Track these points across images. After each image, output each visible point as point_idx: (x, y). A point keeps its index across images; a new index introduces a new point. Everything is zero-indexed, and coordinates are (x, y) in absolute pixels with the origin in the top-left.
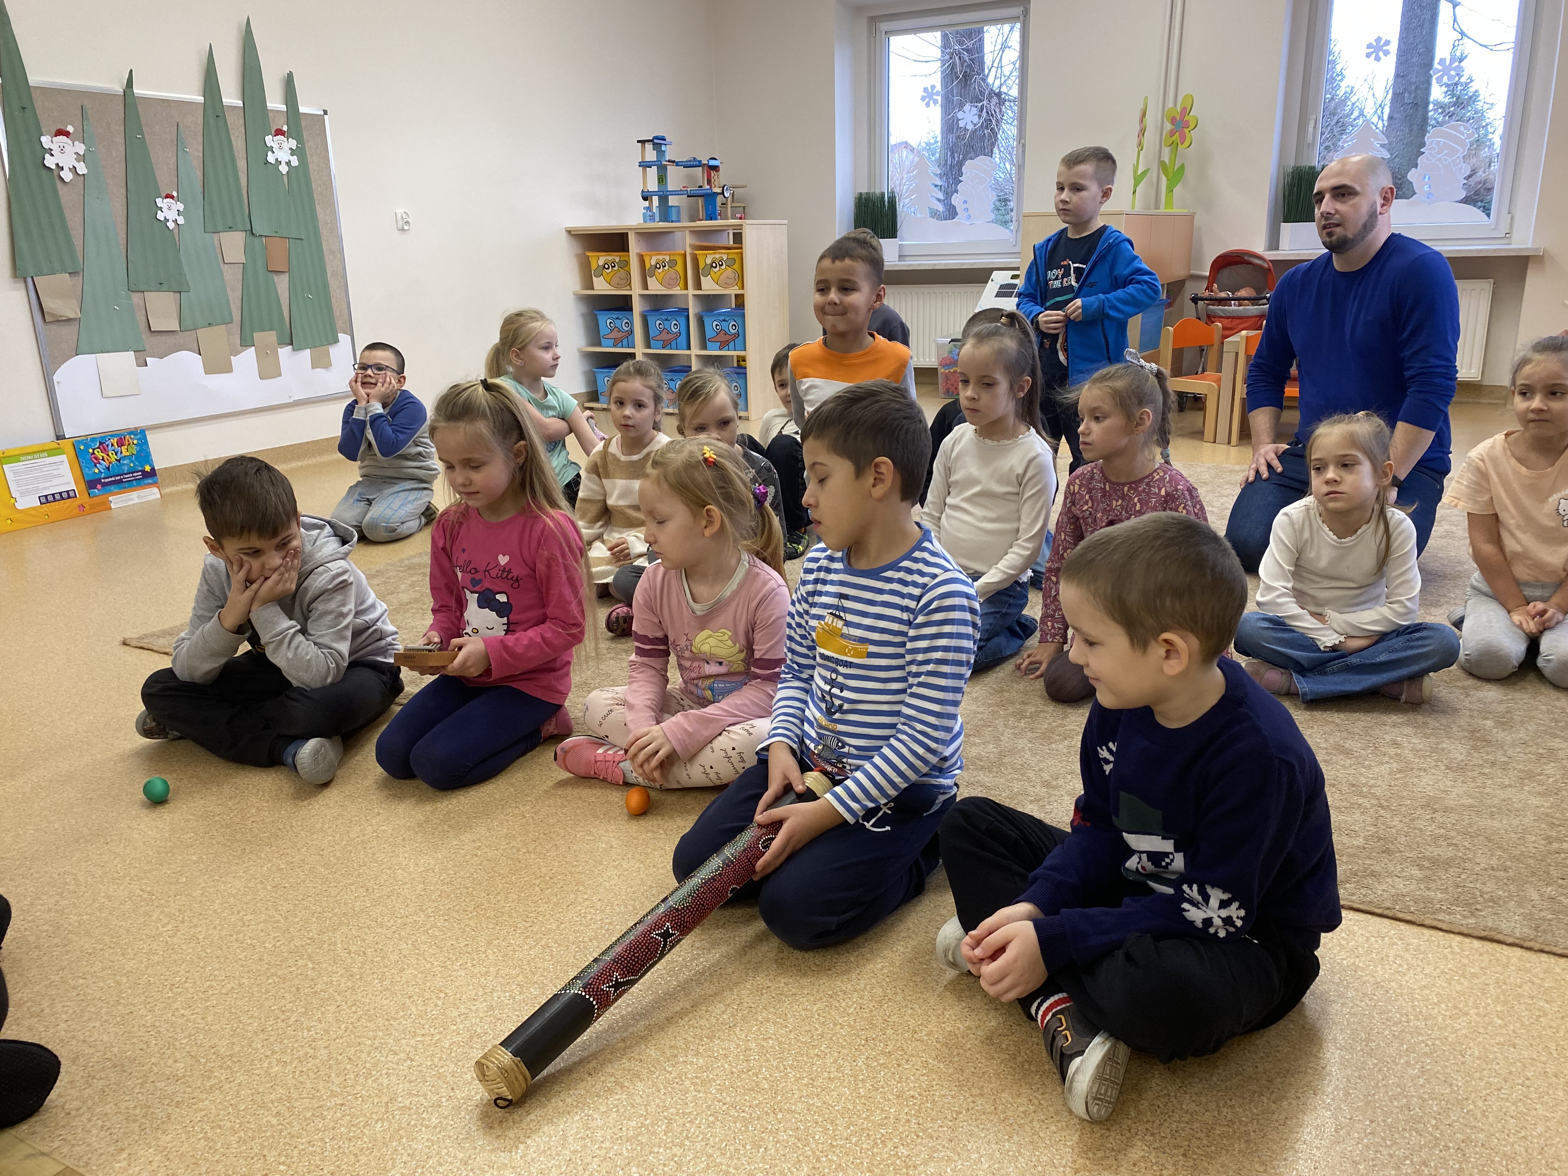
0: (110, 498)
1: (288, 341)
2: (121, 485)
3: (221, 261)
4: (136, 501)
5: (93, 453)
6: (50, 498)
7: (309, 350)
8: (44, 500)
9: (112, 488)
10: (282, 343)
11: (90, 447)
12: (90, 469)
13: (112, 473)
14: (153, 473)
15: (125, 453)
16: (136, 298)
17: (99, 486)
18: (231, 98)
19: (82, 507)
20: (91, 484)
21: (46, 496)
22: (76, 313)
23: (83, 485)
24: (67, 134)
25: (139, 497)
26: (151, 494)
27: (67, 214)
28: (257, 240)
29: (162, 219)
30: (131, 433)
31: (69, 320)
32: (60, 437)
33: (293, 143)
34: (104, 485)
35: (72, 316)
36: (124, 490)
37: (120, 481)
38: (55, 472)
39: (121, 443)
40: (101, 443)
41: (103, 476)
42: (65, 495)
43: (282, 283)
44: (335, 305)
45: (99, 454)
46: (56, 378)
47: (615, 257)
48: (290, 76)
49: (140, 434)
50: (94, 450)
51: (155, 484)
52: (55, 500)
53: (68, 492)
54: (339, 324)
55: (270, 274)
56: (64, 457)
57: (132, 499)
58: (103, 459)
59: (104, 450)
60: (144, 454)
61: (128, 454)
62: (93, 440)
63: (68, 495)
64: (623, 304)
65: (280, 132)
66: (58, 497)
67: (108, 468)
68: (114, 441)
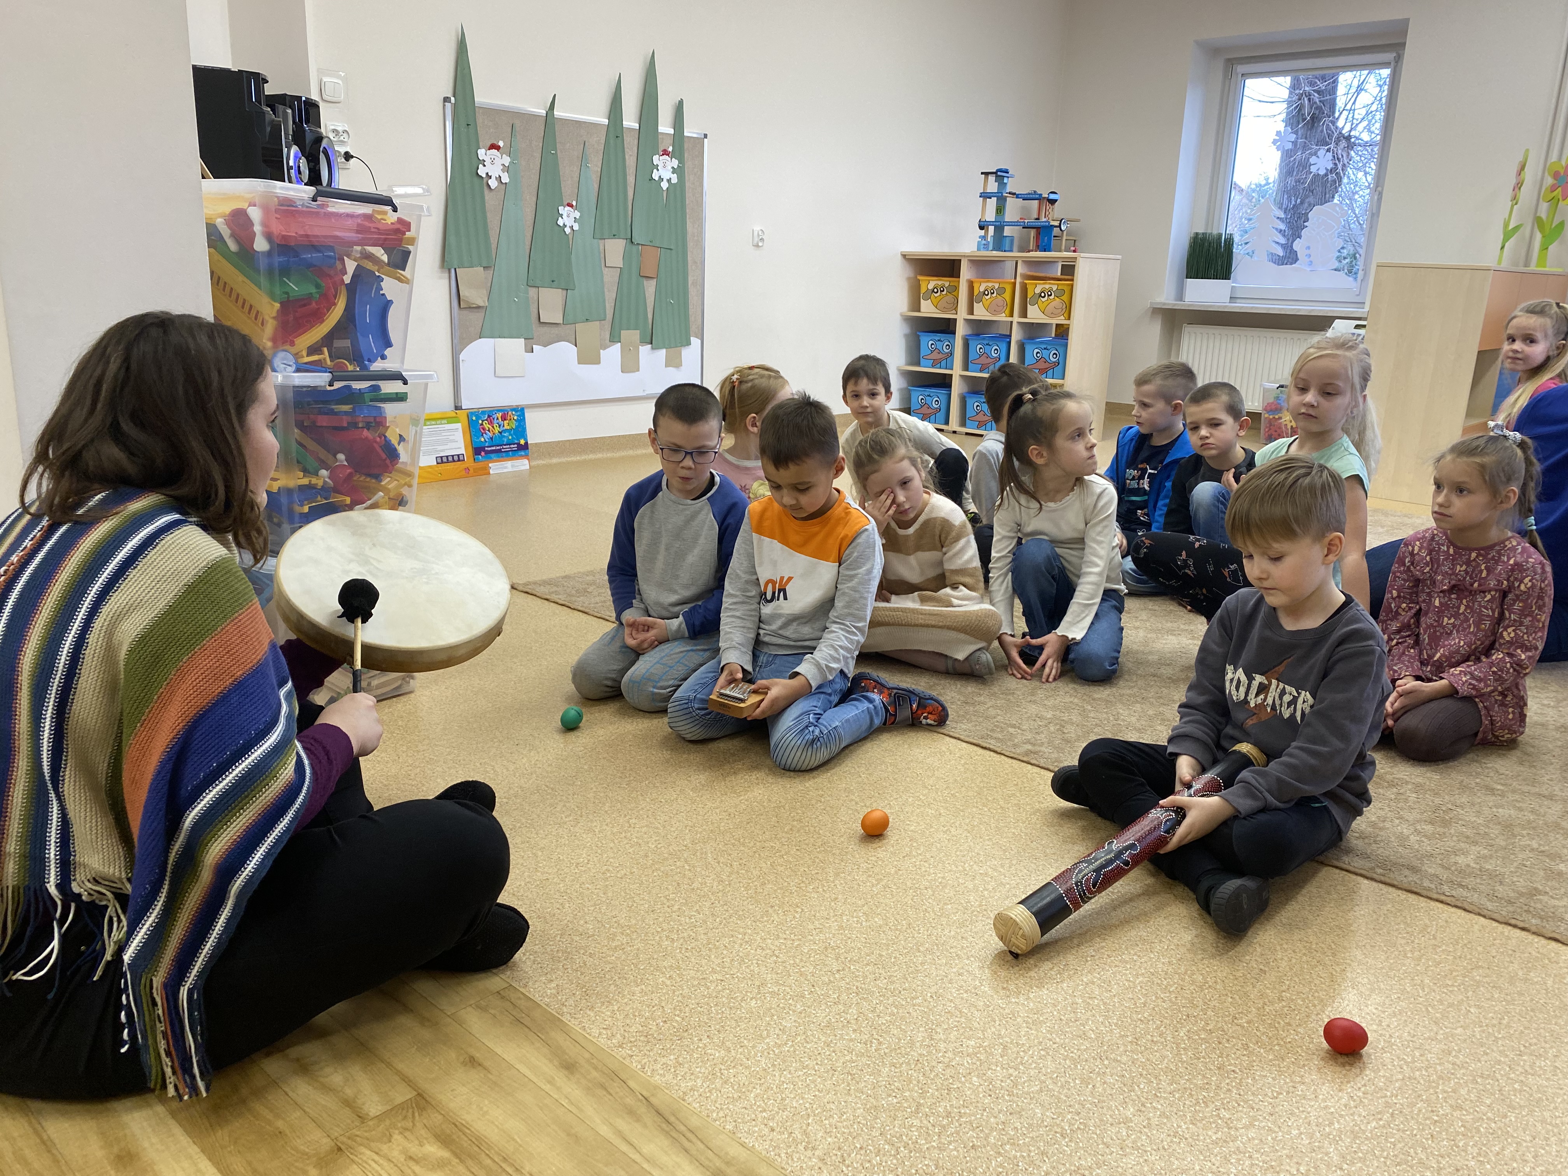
0: (490, 465)
1: (649, 341)
2: (500, 454)
3: (603, 265)
4: (510, 469)
5: (482, 424)
6: (445, 460)
7: (664, 351)
8: (439, 461)
9: (492, 455)
10: (643, 342)
11: (480, 418)
12: (478, 438)
13: (494, 443)
14: (526, 447)
15: (506, 427)
16: (532, 292)
17: (483, 453)
18: (630, 121)
19: (467, 469)
20: (478, 451)
21: (442, 457)
22: (484, 301)
23: (470, 451)
24: (498, 148)
25: (512, 466)
26: (522, 465)
27: (489, 215)
28: (634, 248)
29: (561, 225)
30: (512, 410)
31: (479, 307)
32: (458, 408)
33: (675, 163)
34: (487, 452)
35: (481, 304)
36: (502, 459)
37: (499, 451)
38: (451, 438)
39: (504, 418)
40: (489, 416)
41: (487, 444)
42: (456, 458)
43: (650, 287)
44: (691, 311)
45: (487, 426)
46: (462, 357)
47: (946, 282)
48: (681, 102)
49: (520, 411)
50: (483, 421)
51: (526, 456)
52: (448, 462)
53: (458, 455)
54: (693, 328)
55: (641, 279)
56: (459, 425)
57: (506, 468)
58: (489, 431)
59: (491, 423)
60: (521, 429)
61: (508, 428)
62: (483, 413)
63: (459, 458)
64: (946, 327)
65: (665, 153)
66: (450, 459)
67: (492, 438)
68: (499, 415)
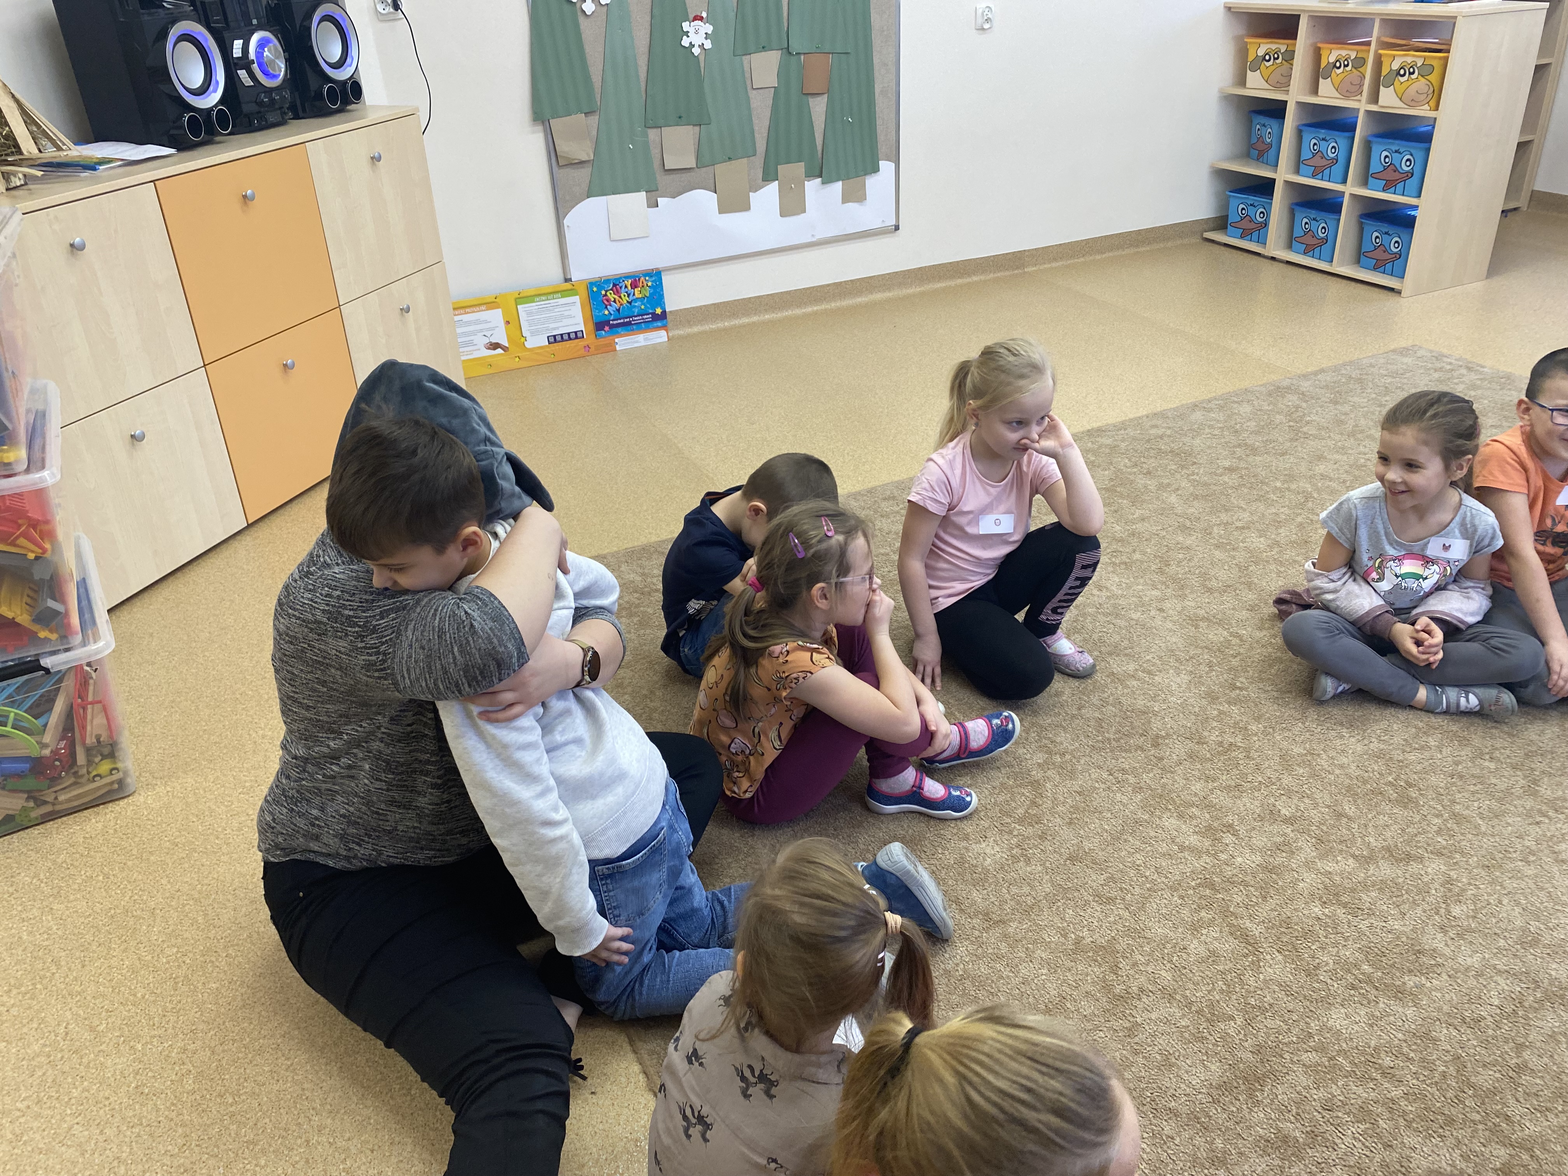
0: (616, 340)
1: (818, 173)
2: (629, 328)
3: (749, 86)
4: (643, 343)
5: (606, 295)
6: (558, 338)
7: (840, 183)
8: (552, 340)
9: (619, 330)
10: (810, 175)
11: (603, 288)
12: (600, 311)
13: (622, 315)
14: (664, 314)
15: (637, 295)
16: (653, 133)
17: (607, 328)
19: (587, 347)
20: (600, 326)
21: (555, 336)
22: (589, 155)
23: (591, 327)
25: (646, 339)
26: (659, 337)
27: (587, 46)
28: (793, 60)
29: (687, 45)
30: (646, 275)
31: (583, 163)
32: (567, 280)
34: (612, 327)
35: (586, 159)
36: (633, 332)
37: (629, 323)
38: (566, 313)
39: (634, 285)
40: (615, 285)
41: (612, 318)
42: (573, 336)
43: (819, 107)
44: (880, 128)
45: (611, 296)
46: (568, 220)
49: (656, 275)
50: (606, 291)
51: (664, 327)
52: (563, 340)
53: (576, 333)
54: (884, 149)
55: (804, 98)
56: (576, 299)
57: (637, 342)
58: (615, 301)
59: (617, 293)
60: (657, 295)
61: (640, 296)
62: (607, 281)
63: (577, 336)
66: (566, 337)
67: (618, 310)
68: (628, 283)
